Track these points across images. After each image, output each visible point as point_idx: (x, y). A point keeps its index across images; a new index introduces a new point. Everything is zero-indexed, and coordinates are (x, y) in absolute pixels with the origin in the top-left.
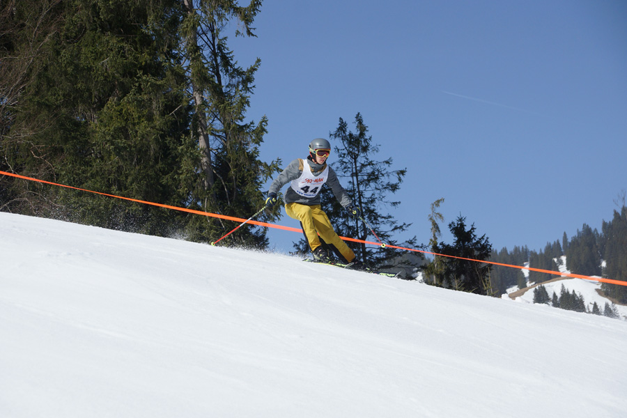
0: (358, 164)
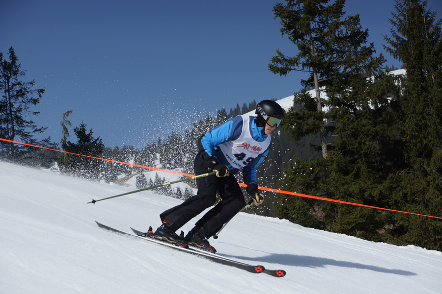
0: (10, 84)
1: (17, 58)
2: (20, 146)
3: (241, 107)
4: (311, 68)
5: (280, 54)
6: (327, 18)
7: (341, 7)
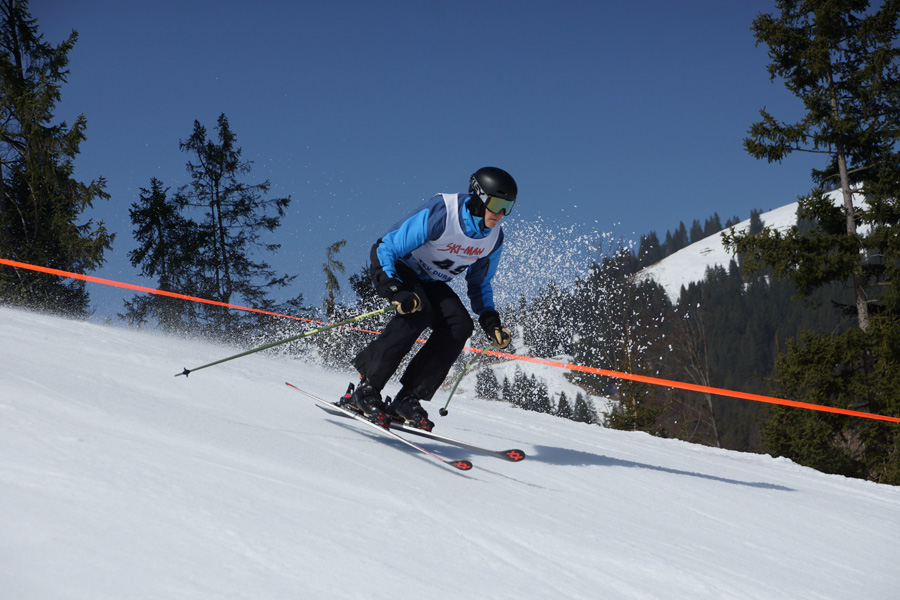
0: (221, 189)
1: (235, 137)
2: (242, 314)
3: (688, 227)
4: (833, 146)
5: (768, 117)
6: (864, 42)
7: (894, 18)
